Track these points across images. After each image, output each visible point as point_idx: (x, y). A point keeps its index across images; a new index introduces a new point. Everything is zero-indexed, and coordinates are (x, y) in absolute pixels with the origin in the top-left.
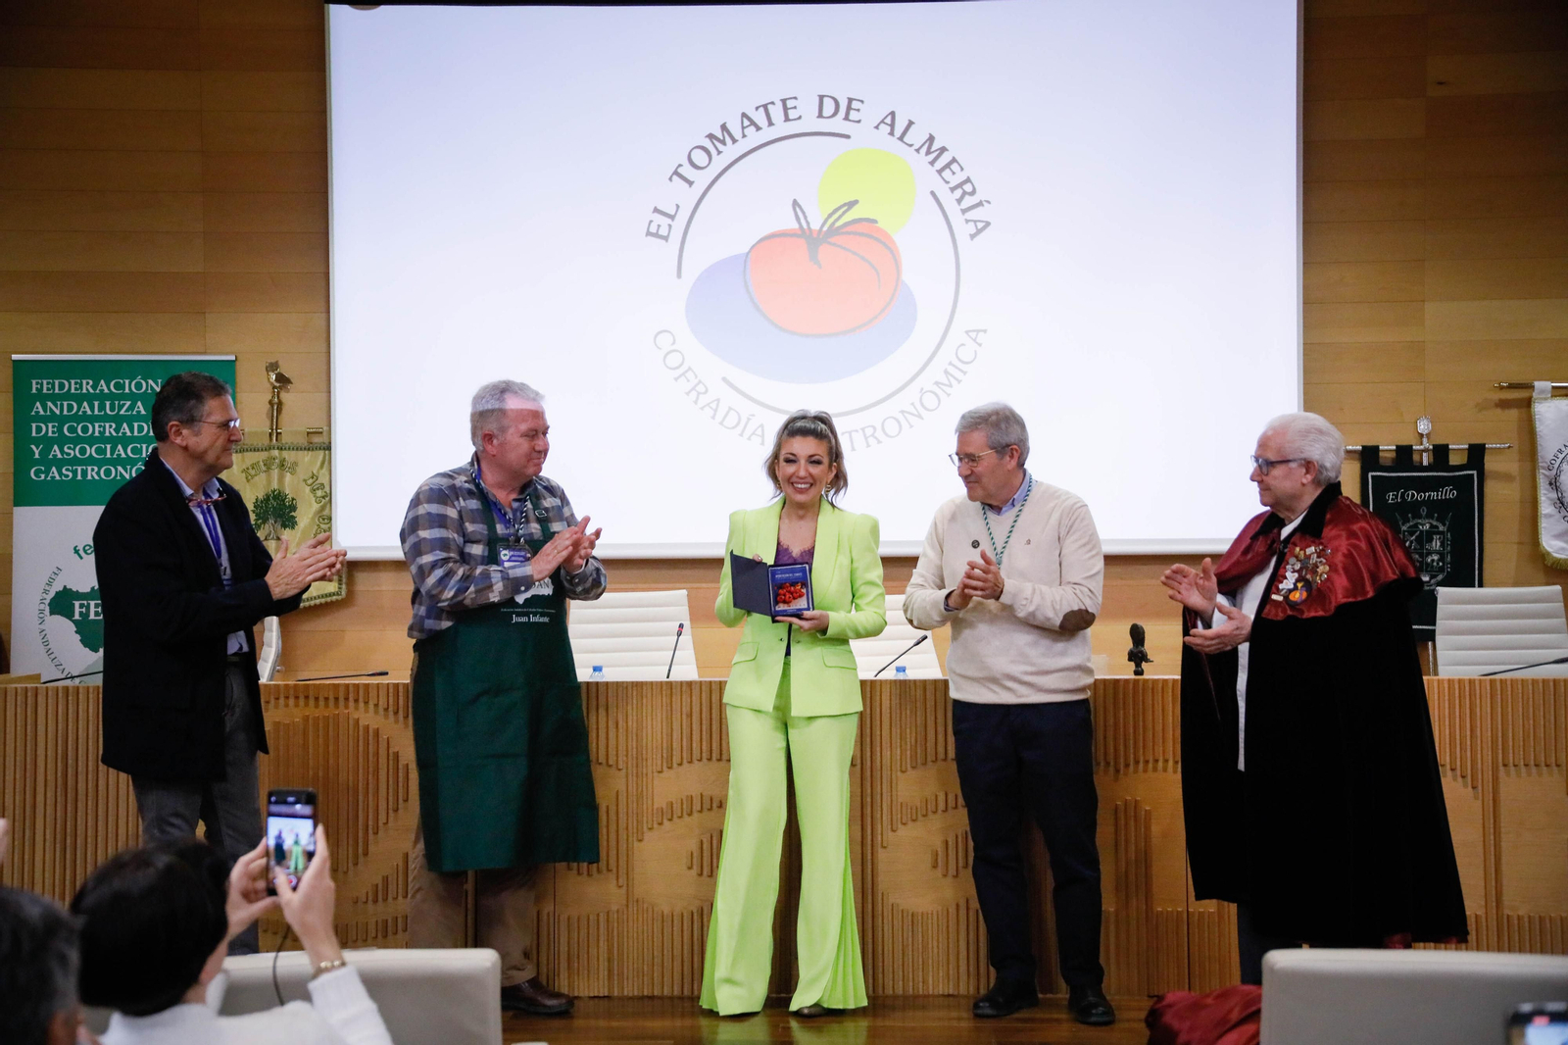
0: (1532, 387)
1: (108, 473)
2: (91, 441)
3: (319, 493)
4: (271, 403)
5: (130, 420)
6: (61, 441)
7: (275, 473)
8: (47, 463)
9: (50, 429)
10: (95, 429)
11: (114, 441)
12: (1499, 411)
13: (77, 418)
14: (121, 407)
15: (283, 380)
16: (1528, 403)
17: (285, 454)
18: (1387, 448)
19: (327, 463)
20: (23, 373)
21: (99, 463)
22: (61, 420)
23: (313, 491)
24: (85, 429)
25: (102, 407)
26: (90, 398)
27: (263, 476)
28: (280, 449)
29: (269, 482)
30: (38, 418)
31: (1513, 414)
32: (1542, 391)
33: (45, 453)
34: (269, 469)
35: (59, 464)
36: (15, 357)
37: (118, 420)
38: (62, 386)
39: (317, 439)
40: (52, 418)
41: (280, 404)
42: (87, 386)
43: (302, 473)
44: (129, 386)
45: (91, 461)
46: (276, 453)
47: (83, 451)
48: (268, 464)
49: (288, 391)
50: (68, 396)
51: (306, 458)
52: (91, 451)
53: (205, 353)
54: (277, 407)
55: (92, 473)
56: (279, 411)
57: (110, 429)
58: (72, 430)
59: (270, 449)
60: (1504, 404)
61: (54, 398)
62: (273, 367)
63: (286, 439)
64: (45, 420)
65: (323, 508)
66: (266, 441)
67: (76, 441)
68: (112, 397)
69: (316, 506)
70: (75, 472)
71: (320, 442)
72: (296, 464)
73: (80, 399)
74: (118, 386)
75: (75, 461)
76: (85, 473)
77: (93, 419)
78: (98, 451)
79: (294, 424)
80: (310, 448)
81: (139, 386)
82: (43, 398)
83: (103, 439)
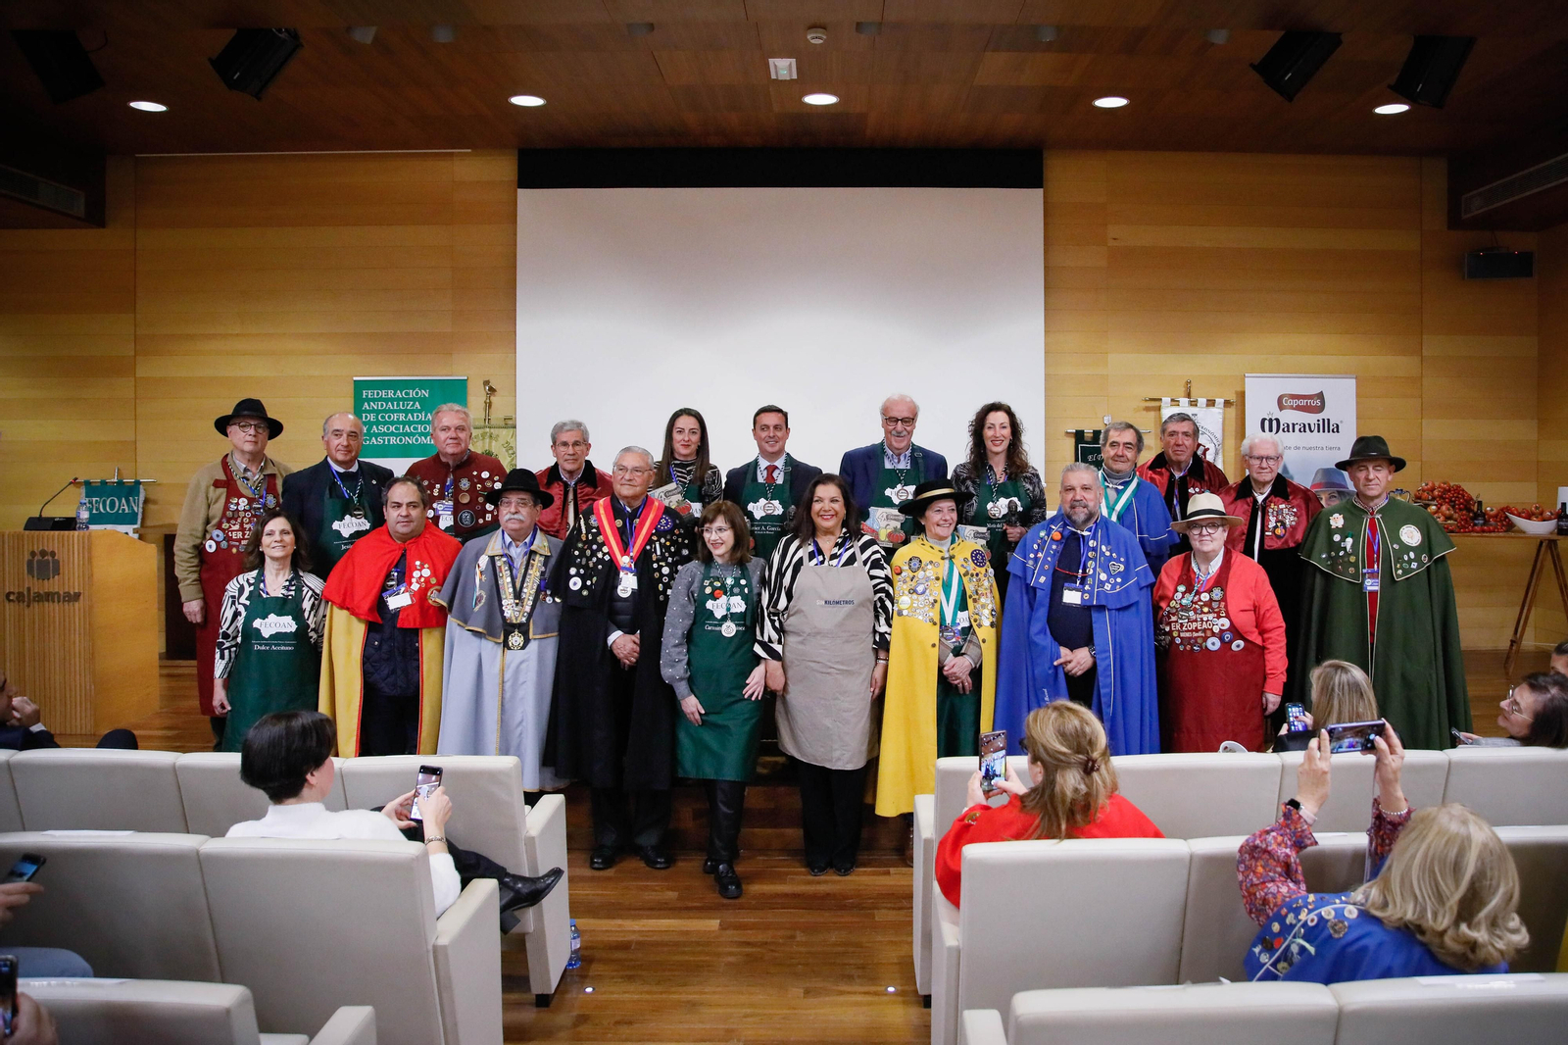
0: (1161, 399)
1: (401, 440)
2: (392, 423)
3: (511, 452)
4: (485, 402)
5: (412, 412)
6: (378, 423)
7: (487, 440)
8: (370, 435)
9: (372, 417)
10: (394, 417)
11: (404, 423)
12: (1145, 412)
13: (386, 411)
14: (408, 405)
15: (492, 390)
16: (1159, 409)
17: (492, 430)
18: (1088, 431)
19: (514, 435)
20: (359, 386)
21: (396, 435)
22: (377, 412)
23: (507, 451)
24: (389, 417)
25: (398, 405)
26: (392, 400)
27: (481, 442)
28: (490, 428)
29: (484, 446)
30: (366, 411)
31: (1152, 414)
32: (1166, 403)
33: (369, 430)
34: (484, 439)
35: (377, 436)
36: (355, 378)
37: (406, 412)
38: (378, 394)
39: (510, 422)
40: (373, 411)
41: (490, 403)
42: (391, 394)
43: (502, 441)
44: (412, 393)
45: (392, 434)
46: (488, 430)
47: (388, 429)
48: (483, 436)
49: (495, 396)
50: (381, 399)
51: (504, 432)
52: (392, 429)
53: (451, 376)
54: (489, 405)
55: (393, 440)
56: (490, 406)
57: (402, 417)
58: (383, 417)
59: (485, 427)
60: (1147, 409)
61: (374, 400)
62: (486, 383)
63: (492, 422)
64: (369, 412)
65: (512, 460)
66: (482, 424)
67: (385, 423)
68: (403, 399)
69: (509, 459)
70: (384, 440)
71: (510, 424)
72: (498, 436)
73: (387, 400)
74: (406, 394)
75: (385, 434)
76: (389, 440)
77: (393, 412)
78: (396, 429)
79: (497, 415)
80: (506, 427)
81: (417, 393)
82: (368, 400)
83: (398, 422)
